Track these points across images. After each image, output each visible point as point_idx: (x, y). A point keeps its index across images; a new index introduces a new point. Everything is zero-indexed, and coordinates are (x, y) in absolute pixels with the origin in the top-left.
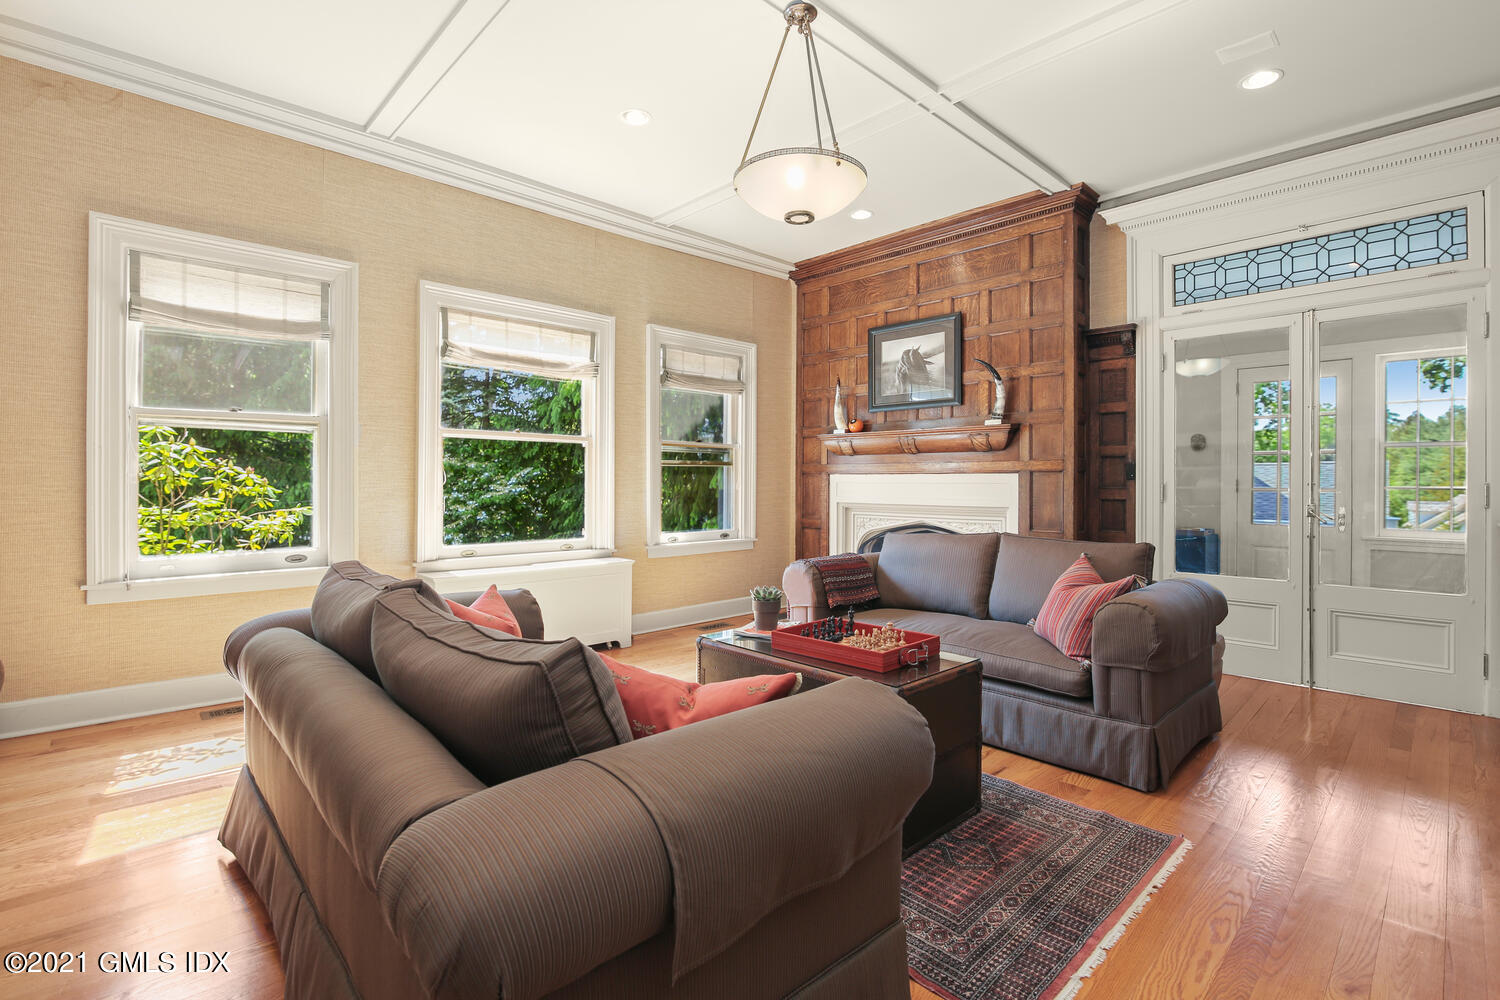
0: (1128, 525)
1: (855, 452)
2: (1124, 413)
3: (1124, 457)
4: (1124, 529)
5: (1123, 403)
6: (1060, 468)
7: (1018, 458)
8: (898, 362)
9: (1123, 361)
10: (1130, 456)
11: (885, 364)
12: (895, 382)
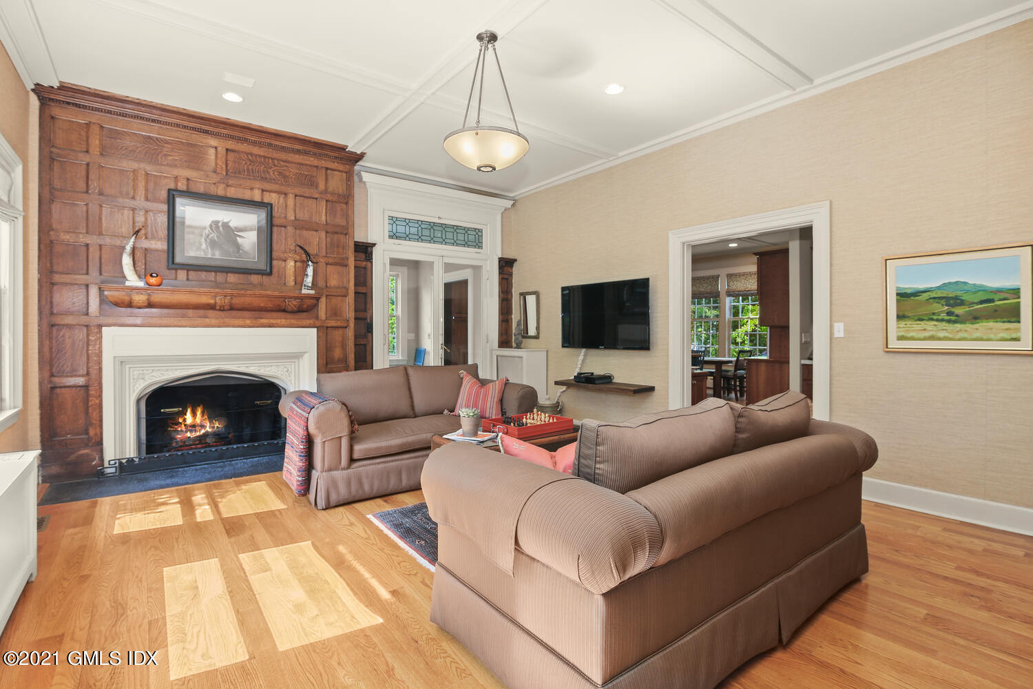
0: (368, 358)
1: (150, 305)
2: (365, 294)
3: (365, 319)
4: (365, 361)
5: (365, 288)
6: (345, 325)
7: (317, 318)
8: (205, 228)
9: (365, 263)
10: (368, 319)
11: (190, 227)
12: (201, 245)
